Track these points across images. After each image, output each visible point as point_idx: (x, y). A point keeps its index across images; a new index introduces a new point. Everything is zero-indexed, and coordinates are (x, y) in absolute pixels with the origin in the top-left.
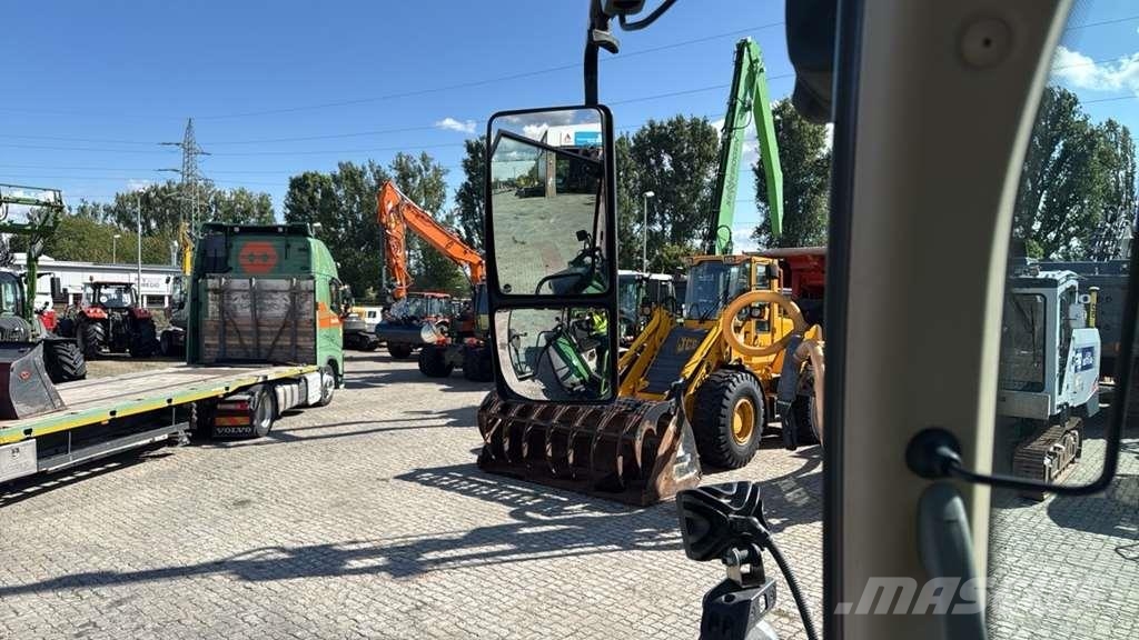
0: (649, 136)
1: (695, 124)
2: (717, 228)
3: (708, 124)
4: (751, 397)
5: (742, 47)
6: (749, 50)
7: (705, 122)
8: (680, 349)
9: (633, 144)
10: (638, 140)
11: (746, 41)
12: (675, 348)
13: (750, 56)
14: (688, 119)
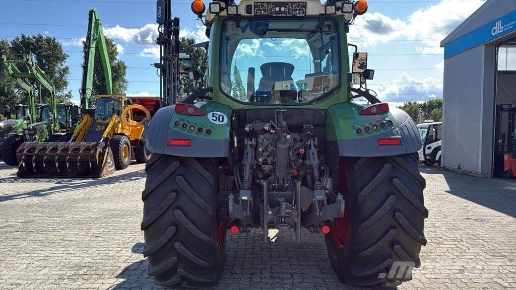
0: (22, 42)
1: (48, 40)
2: (86, 90)
3: (56, 41)
4: (127, 144)
5: (91, 13)
6: (95, 15)
7: (54, 40)
8: (97, 130)
9: (11, 45)
10: (14, 43)
11: (93, 10)
12: (95, 129)
13: (95, 17)
14: (45, 37)
